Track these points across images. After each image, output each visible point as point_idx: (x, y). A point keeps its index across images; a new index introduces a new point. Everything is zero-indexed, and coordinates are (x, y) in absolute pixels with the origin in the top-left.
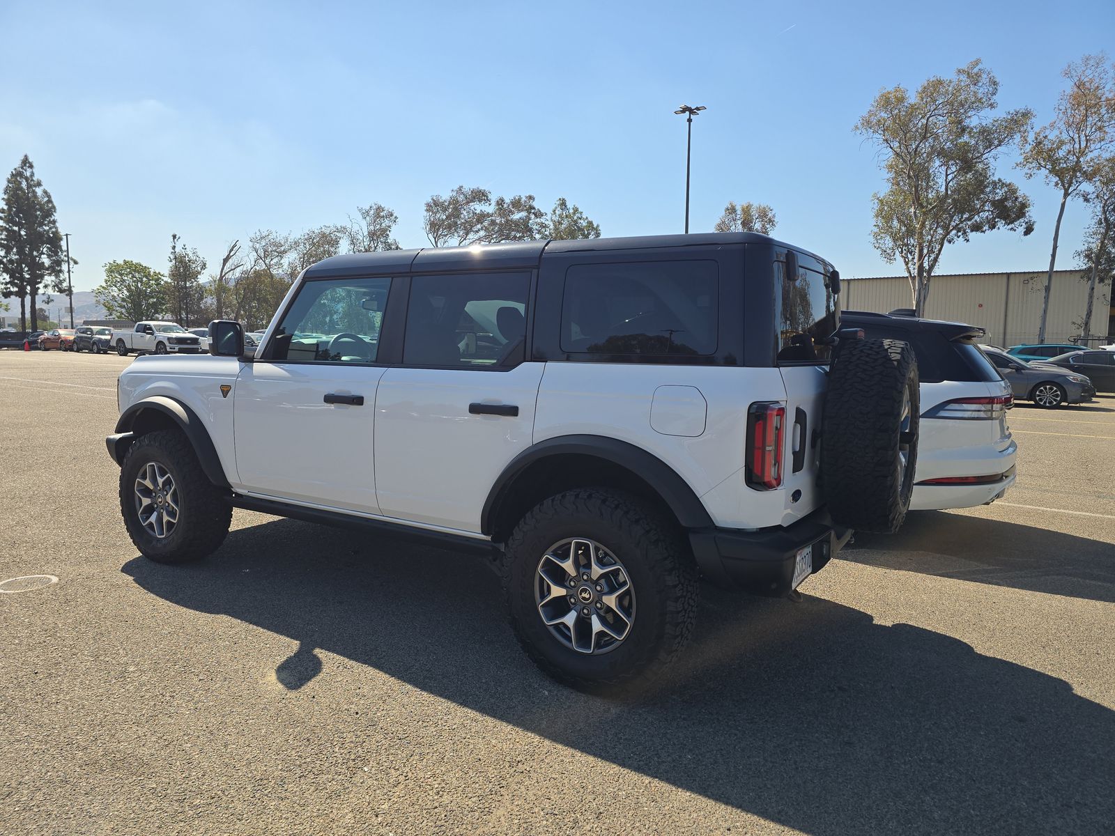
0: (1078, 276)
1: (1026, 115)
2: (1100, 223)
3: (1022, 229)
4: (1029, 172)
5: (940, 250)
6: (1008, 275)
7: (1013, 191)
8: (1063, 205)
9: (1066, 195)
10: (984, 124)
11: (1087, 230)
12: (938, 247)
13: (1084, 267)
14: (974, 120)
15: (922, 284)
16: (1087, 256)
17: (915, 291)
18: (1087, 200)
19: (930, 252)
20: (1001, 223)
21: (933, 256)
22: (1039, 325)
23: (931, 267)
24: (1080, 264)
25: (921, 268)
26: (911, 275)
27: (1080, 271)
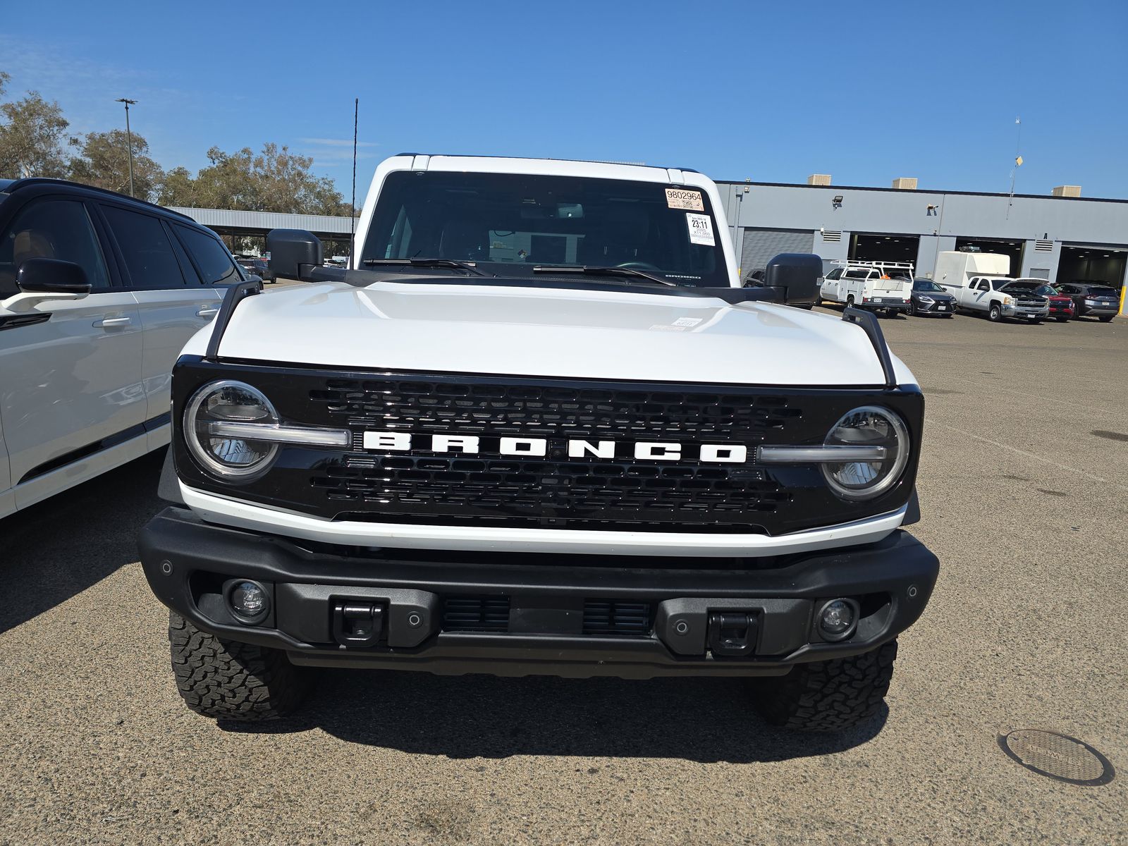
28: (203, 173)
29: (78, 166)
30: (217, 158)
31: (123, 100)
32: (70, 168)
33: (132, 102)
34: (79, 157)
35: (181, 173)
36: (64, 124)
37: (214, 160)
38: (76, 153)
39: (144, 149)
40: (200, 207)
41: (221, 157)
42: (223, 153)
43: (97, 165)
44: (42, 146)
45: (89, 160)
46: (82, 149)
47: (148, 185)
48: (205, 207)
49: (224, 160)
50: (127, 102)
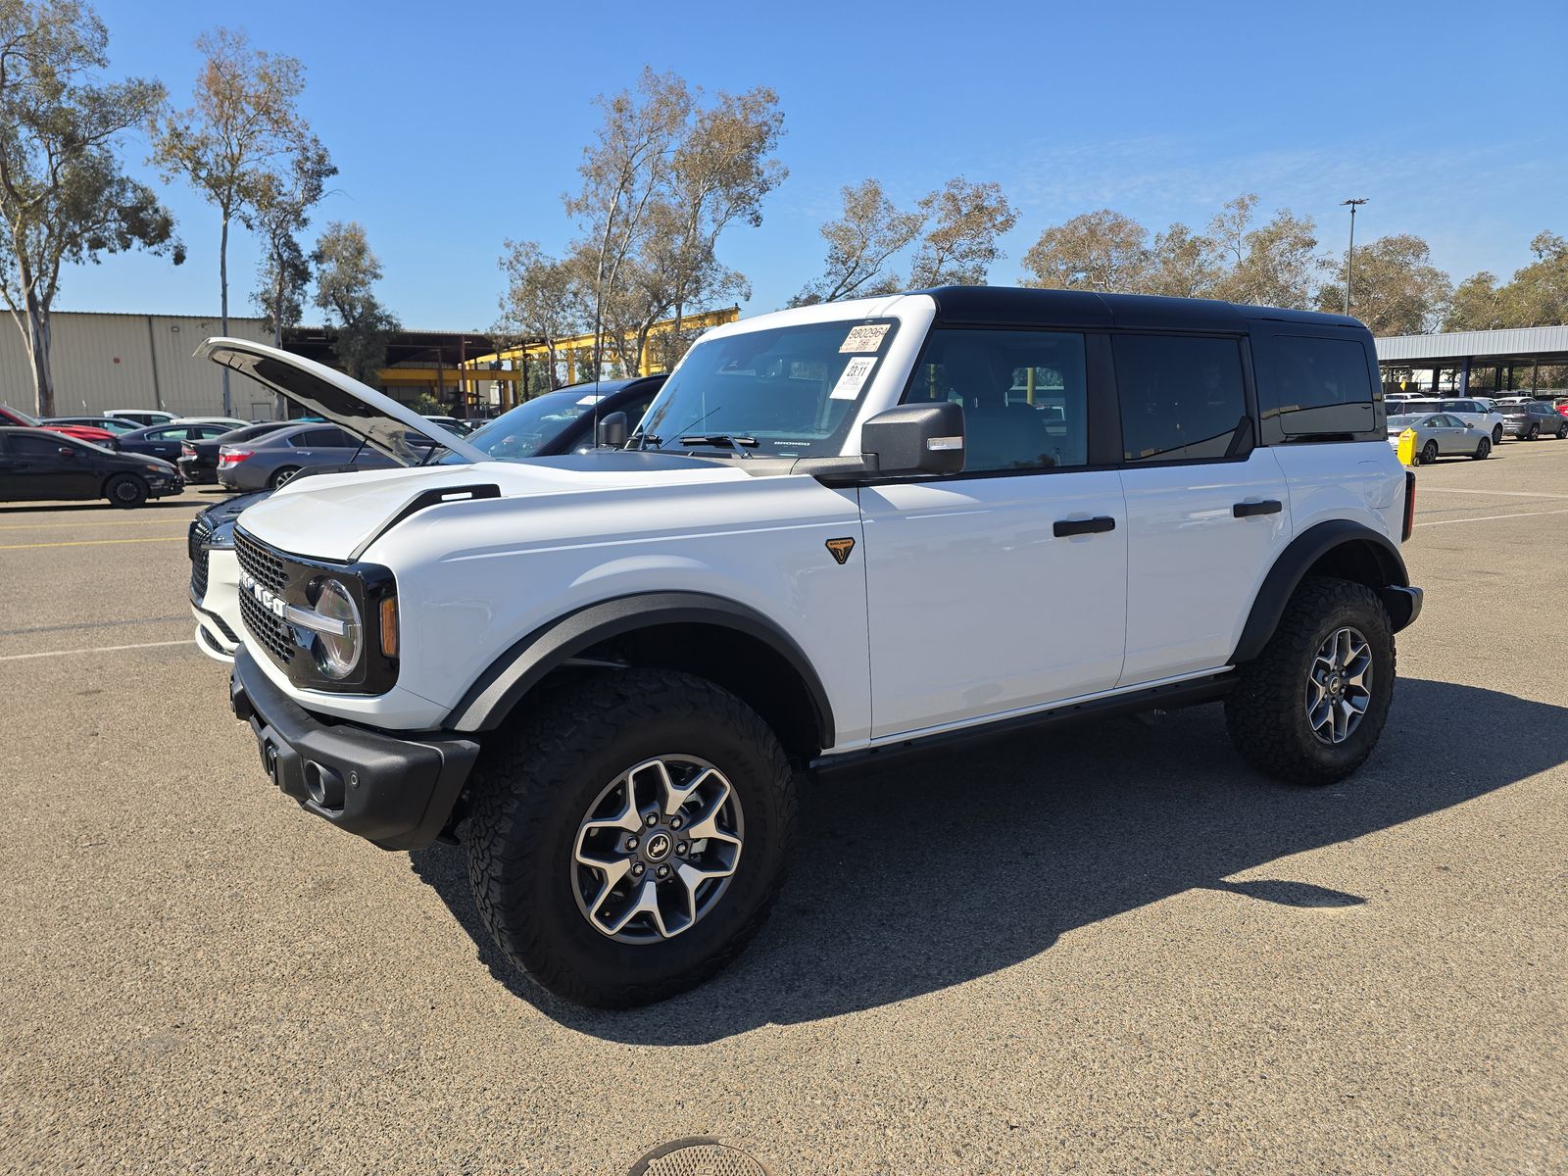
0: (258, 325)
1: (157, 90)
2: (271, 257)
3: (169, 256)
4: (166, 173)
5: (56, 272)
6: (150, 318)
7: (151, 200)
8: (225, 228)
9: (227, 215)
10: (95, 88)
11: (260, 267)
12: (51, 267)
13: (263, 316)
14: (80, 78)
15: (39, 322)
16: (265, 300)
17: (28, 334)
18: (249, 226)
19: (42, 273)
20: (137, 242)
21: (47, 281)
22: (221, 391)
23: (47, 299)
24: (257, 311)
25: (31, 296)
26: (14, 307)
27: (259, 319)
28: (1520, 276)
29: (1330, 295)
30: (1547, 248)
31: (1349, 202)
32: (1317, 300)
33: (1361, 202)
34: (1331, 283)
35: (1483, 280)
36: (1311, 244)
37: (1540, 251)
38: (1328, 278)
39: (1423, 256)
40: (1503, 327)
41: (1554, 245)
42: (1558, 239)
43: (1355, 290)
44: (1283, 278)
45: (1343, 285)
46: (1337, 271)
47: (1423, 306)
48: (1512, 327)
49: (1558, 249)
50: (1354, 203)
